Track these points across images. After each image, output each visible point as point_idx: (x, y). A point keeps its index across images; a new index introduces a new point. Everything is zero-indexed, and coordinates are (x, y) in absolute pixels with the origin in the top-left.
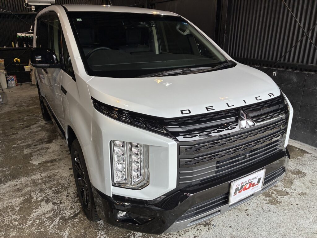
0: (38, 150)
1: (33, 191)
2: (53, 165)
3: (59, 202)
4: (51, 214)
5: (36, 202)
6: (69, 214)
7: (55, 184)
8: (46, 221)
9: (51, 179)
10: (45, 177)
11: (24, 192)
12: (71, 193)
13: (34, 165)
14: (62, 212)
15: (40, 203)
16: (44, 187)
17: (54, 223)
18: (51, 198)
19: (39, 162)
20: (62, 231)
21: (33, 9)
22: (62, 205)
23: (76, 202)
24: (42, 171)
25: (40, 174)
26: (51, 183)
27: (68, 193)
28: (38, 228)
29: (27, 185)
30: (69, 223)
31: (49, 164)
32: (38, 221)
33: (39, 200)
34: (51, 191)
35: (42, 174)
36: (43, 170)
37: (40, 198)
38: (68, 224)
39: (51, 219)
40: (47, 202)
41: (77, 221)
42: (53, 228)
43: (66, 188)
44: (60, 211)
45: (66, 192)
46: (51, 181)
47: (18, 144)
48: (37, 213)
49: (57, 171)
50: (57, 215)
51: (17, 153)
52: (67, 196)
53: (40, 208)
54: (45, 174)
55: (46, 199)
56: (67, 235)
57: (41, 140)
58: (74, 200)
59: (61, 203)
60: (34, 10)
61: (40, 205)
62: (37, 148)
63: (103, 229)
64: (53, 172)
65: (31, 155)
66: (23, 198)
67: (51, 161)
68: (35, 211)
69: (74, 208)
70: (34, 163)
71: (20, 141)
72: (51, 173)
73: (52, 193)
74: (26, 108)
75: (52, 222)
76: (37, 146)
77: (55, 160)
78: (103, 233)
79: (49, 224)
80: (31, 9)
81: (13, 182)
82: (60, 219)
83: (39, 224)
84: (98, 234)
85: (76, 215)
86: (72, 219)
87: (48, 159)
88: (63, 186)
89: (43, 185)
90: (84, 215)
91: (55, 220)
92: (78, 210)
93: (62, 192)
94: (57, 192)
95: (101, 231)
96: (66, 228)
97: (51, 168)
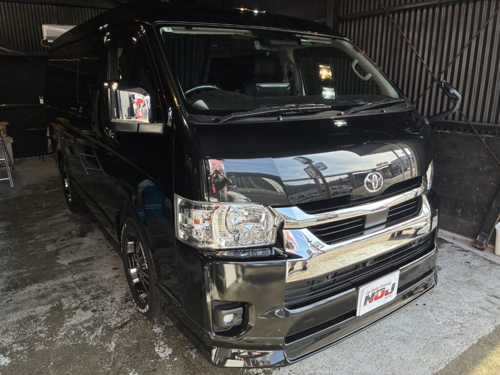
0: (67, 246)
1: (64, 297)
2: (90, 264)
3: (100, 309)
4: (90, 324)
5: (69, 309)
6: (116, 323)
7: (93, 288)
8: (84, 331)
9: (88, 282)
10: (80, 280)
11: (51, 298)
12: (117, 298)
13: (62, 265)
14: (105, 321)
15: (74, 311)
16: (79, 291)
17: (95, 334)
18: (89, 304)
19: (70, 261)
20: (107, 343)
22: (104, 313)
23: (124, 309)
24: (74, 273)
25: (71, 276)
26: (89, 287)
27: (112, 299)
28: (74, 340)
29: (55, 290)
30: (115, 333)
31: (83, 264)
32: (73, 332)
33: (73, 307)
34: (89, 296)
35: (74, 277)
36: (75, 271)
37: (74, 305)
39: (91, 329)
40: (85, 309)
41: (127, 331)
42: (94, 339)
43: (110, 293)
44: (103, 319)
45: (110, 297)
46: (87, 284)
47: (38, 239)
48: (71, 322)
49: (96, 272)
50: (100, 325)
51: (37, 251)
52: (112, 302)
53: (74, 316)
54: (80, 276)
55: (82, 306)
56: (114, 347)
57: (70, 233)
58: (122, 306)
59: (103, 310)
61: (75, 313)
62: (65, 244)
63: (162, 339)
64: (90, 273)
65: (57, 253)
66: (50, 306)
67: (87, 260)
68: (68, 320)
69: (122, 316)
70: (61, 263)
71: (39, 236)
72: (87, 274)
73: (91, 299)
74: (44, 191)
75: (93, 333)
76: (64, 242)
77: (92, 258)
78: (162, 343)
79: (89, 335)
81: (34, 287)
82: (103, 329)
83: (74, 335)
84: (155, 344)
85: (125, 324)
86: (119, 328)
87: (81, 257)
88: (105, 290)
89: (78, 290)
90: (135, 324)
91: (97, 330)
92: (127, 318)
93: (104, 297)
94: (97, 297)
95: (159, 341)
96: (112, 339)
97: (87, 268)
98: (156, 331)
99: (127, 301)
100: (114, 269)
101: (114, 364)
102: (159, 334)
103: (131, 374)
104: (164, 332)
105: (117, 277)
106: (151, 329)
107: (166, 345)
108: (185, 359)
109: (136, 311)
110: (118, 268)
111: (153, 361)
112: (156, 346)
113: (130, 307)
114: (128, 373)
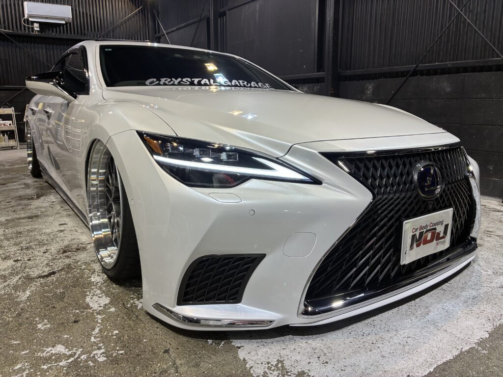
0: (11, 207)
2: (32, 221)
3: (26, 259)
4: (6, 273)
6: (41, 272)
7: (26, 240)
9: (21, 236)
14: (27, 270)
17: (7, 283)
18: (14, 255)
19: (9, 218)
21: (36, 29)
22: (30, 262)
23: (58, 259)
24: (9, 227)
25: (3, 230)
26: (20, 239)
27: (47, 250)
30: (36, 281)
31: (23, 221)
34: (16, 247)
35: (6, 231)
36: (11, 226)
38: (35, 283)
39: (4, 278)
40: (6, 258)
41: (53, 280)
42: (4, 288)
43: (44, 245)
44: (25, 269)
45: (45, 248)
49: (37, 227)
50: (17, 273)
52: (44, 253)
54: (14, 230)
55: (3, 256)
56: (27, 296)
57: (20, 197)
58: (56, 257)
59: (29, 260)
60: (38, 31)
63: (100, 288)
64: (28, 228)
67: (29, 218)
69: (52, 266)
72: (24, 229)
73: (18, 250)
74: (7, 167)
75: (5, 282)
76: (10, 203)
77: (37, 216)
78: (98, 292)
80: (33, 28)
82: (20, 278)
84: (88, 293)
85: (54, 273)
86: (43, 277)
87: (23, 215)
88: (41, 242)
89: (5, 241)
90: (67, 273)
91: (11, 278)
92: (59, 267)
93: (36, 248)
94: (27, 248)
95: (95, 290)
96: (29, 288)
97: (27, 224)
98: (93, 280)
99: (65, 252)
100: (60, 225)
101: (19, 314)
102: (97, 283)
103: (39, 326)
104: (105, 282)
105: (62, 231)
106: (88, 278)
107: (103, 294)
108: (126, 310)
109: (74, 261)
110: (66, 224)
111: (78, 311)
112: (88, 295)
113: (68, 257)
114: (36, 324)
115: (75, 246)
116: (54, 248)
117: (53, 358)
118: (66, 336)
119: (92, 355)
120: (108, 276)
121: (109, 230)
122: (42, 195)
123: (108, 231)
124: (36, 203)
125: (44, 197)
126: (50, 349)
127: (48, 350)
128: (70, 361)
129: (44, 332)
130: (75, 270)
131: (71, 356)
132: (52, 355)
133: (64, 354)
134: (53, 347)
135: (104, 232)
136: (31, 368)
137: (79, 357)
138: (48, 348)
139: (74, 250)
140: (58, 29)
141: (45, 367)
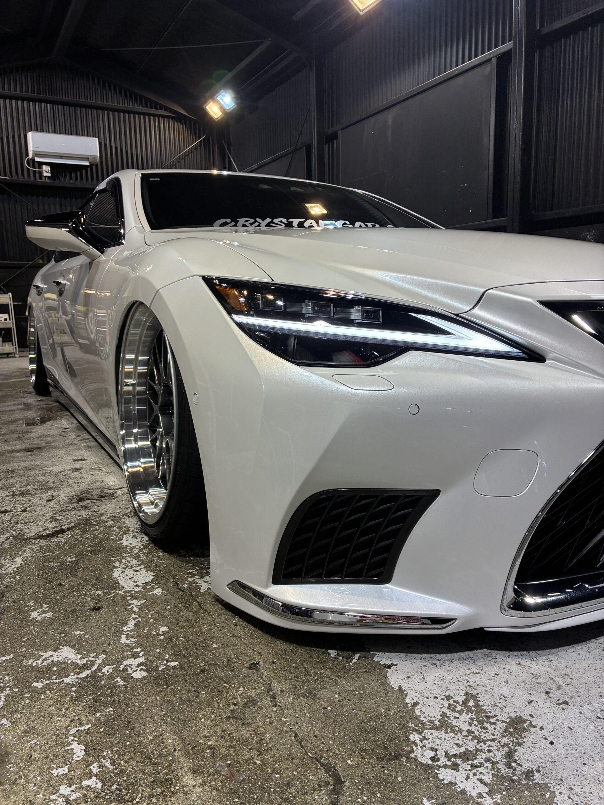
2: (31, 455)
3: (19, 510)
6: (42, 529)
7: (21, 482)
9: (14, 475)
14: (19, 526)
21: (45, 174)
22: (25, 515)
23: (70, 511)
26: (11, 481)
27: (53, 496)
30: (33, 544)
31: (18, 454)
38: (31, 546)
41: (61, 542)
44: (17, 524)
45: (50, 494)
46: (12, 477)
49: (38, 463)
50: (4, 531)
52: (48, 500)
56: (17, 566)
58: (67, 507)
59: (24, 511)
60: (49, 177)
63: (137, 557)
64: (25, 464)
67: (28, 450)
69: (59, 520)
72: (19, 466)
73: (7, 496)
77: (39, 448)
78: (134, 562)
80: (41, 173)
82: (8, 538)
84: (117, 564)
85: (62, 531)
86: (45, 537)
87: (18, 447)
88: (44, 485)
90: (84, 532)
92: (71, 522)
93: (36, 494)
94: (22, 494)
95: (129, 559)
96: (20, 553)
97: (24, 459)
98: (125, 543)
99: (80, 500)
100: (75, 461)
102: (132, 549)
103: (34, 615)
104: (145, 546)
105: (77, 470)
106: (117, 540)
107: (142, 566)
108: (181, 593)
109: (95, 514)
110: (84, 460)
111: (99, 592)
112: (117, 567)
113: (85, 507)
114: (28, 611)
115: (98, 492)
116: (63, 495)
117: (55, 669)
118: (78, 632)
119: (122, 667)
120: (150, 538)
121: (152, 460)
122: (49, 420)
123: (151, 462)
124: (40, 430)
125: (51, 422)
126: (51, 653)
127: (47, 655)
128: (83, 675)
129: (41, 624)
130: (97, 527)
131: (86, 667)
132: (53, 664)
133: (73, 663)
134: (55, 650)
135: (144, 463)
136: (15, 685)
137: (99, 669)
138: (46, 651)
139: (96, 497)
140: (78, 173)
141: (39, 685)
